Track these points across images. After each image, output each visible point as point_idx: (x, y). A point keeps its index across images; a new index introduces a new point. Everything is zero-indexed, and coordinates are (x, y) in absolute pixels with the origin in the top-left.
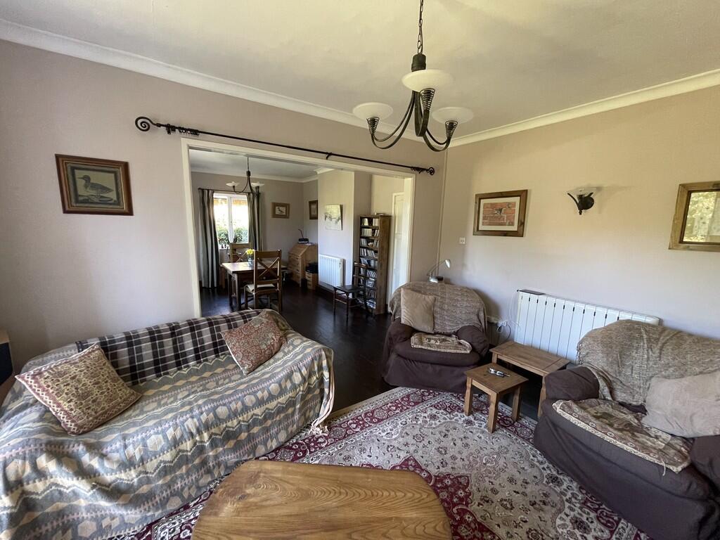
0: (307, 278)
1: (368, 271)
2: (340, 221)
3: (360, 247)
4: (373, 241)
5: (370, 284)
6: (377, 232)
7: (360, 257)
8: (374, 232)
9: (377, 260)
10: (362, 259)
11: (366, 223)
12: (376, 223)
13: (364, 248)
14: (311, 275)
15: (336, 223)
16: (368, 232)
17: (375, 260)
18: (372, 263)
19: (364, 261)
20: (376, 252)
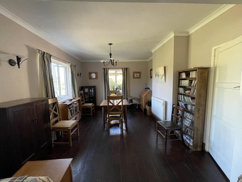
0: (147, 108)
1: (185, 113)
2: (164, 76)
3: (179, 94)
4: (190, 89)
5: (187, 123)
6: (194, 83)
7: (178, 101)
8: (192, 82)
9: (194, 105)
10: (180, 102)
11: (184, 76)
12: (193, 75)
13: (182, 94)
14: (148, 107)
15: (162, 78)
16: (185, 83)
17: (193, 105)
18: (189, 107)
19: (182, 104)
20: (193, 98)
